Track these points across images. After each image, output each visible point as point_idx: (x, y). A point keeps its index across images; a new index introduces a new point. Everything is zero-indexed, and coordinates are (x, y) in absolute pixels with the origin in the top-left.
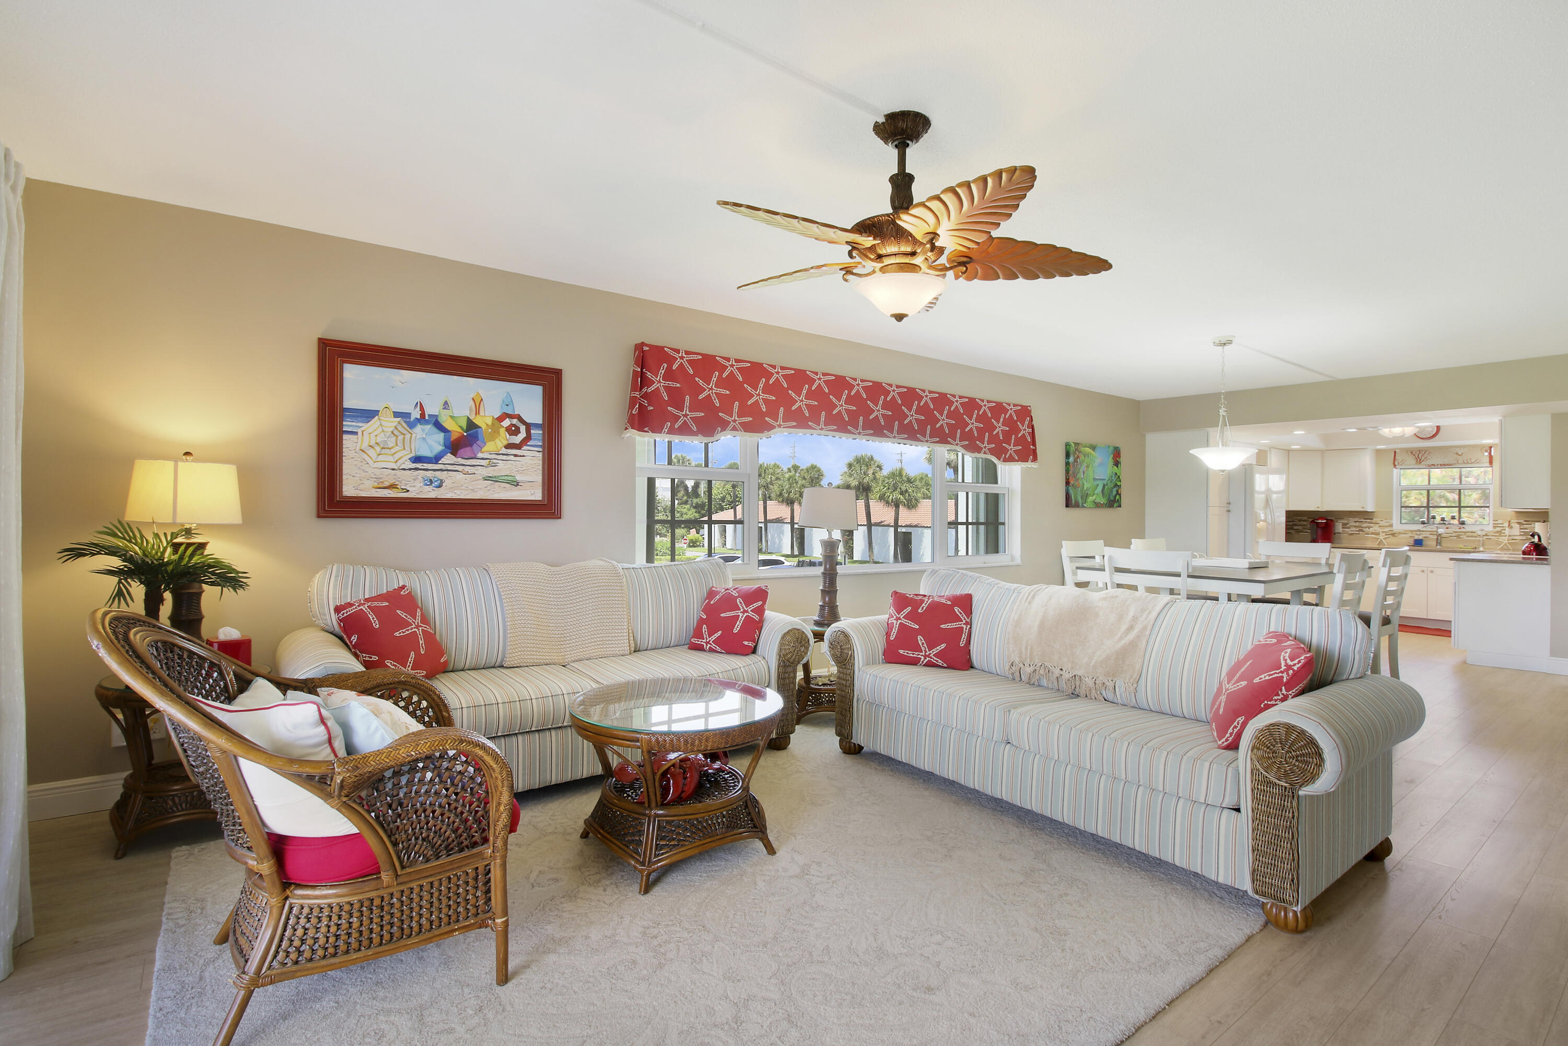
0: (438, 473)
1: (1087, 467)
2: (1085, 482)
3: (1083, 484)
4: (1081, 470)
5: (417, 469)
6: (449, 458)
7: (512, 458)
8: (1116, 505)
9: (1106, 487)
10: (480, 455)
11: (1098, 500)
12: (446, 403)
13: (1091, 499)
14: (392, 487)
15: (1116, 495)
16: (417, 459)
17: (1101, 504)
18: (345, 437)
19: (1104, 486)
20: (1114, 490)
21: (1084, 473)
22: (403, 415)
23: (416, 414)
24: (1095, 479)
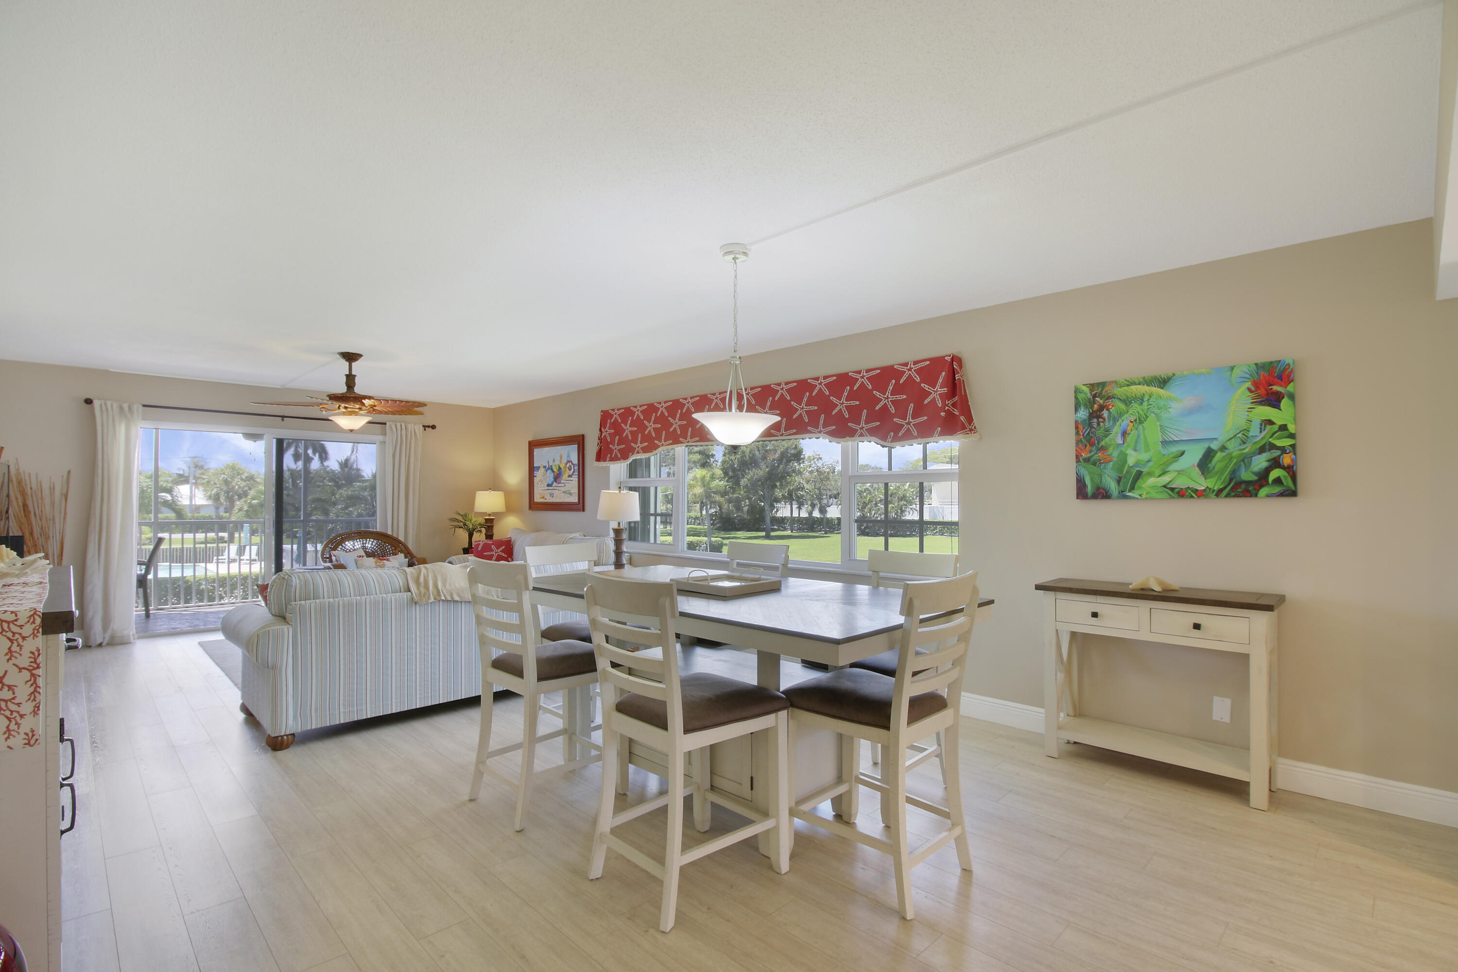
0: (552, 491)
1: (1140, 421)
2: (1130, 452)
3: (1124, 458)
4: (1117, 430)
5: (548, 490)
6: (555, 484)
7: (570, 482)
8: (1264, 491)
9: (1219, 455)
10: (562, 482)
11: (1181, 483)
12: (554, 460)
13: (1150, 483)
14: (543, 498)
15: (1268, 470)
16: (548, 485)
17: (1196, 491)
18: (535, 478)
19: (1209, 454)
20: (1260, 462)
21: (1124, 434)
22: (545, 467)
23: (547, 467)
24: (1165, 443)
